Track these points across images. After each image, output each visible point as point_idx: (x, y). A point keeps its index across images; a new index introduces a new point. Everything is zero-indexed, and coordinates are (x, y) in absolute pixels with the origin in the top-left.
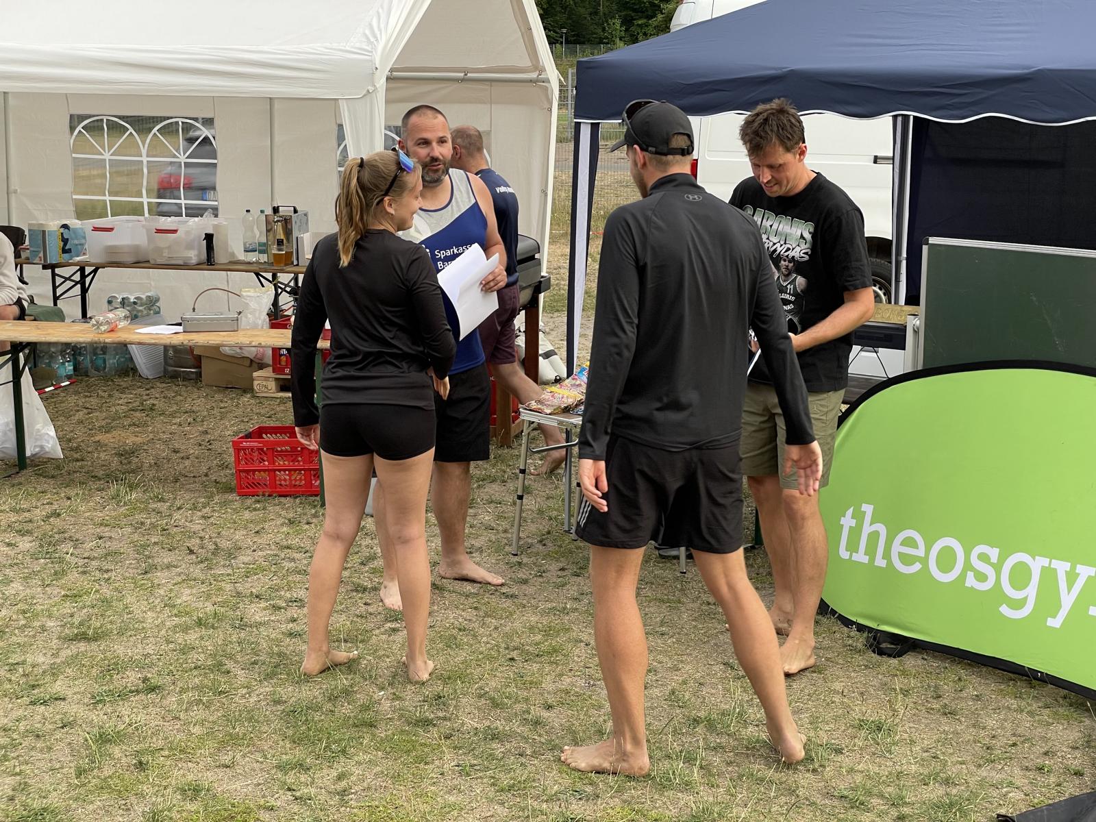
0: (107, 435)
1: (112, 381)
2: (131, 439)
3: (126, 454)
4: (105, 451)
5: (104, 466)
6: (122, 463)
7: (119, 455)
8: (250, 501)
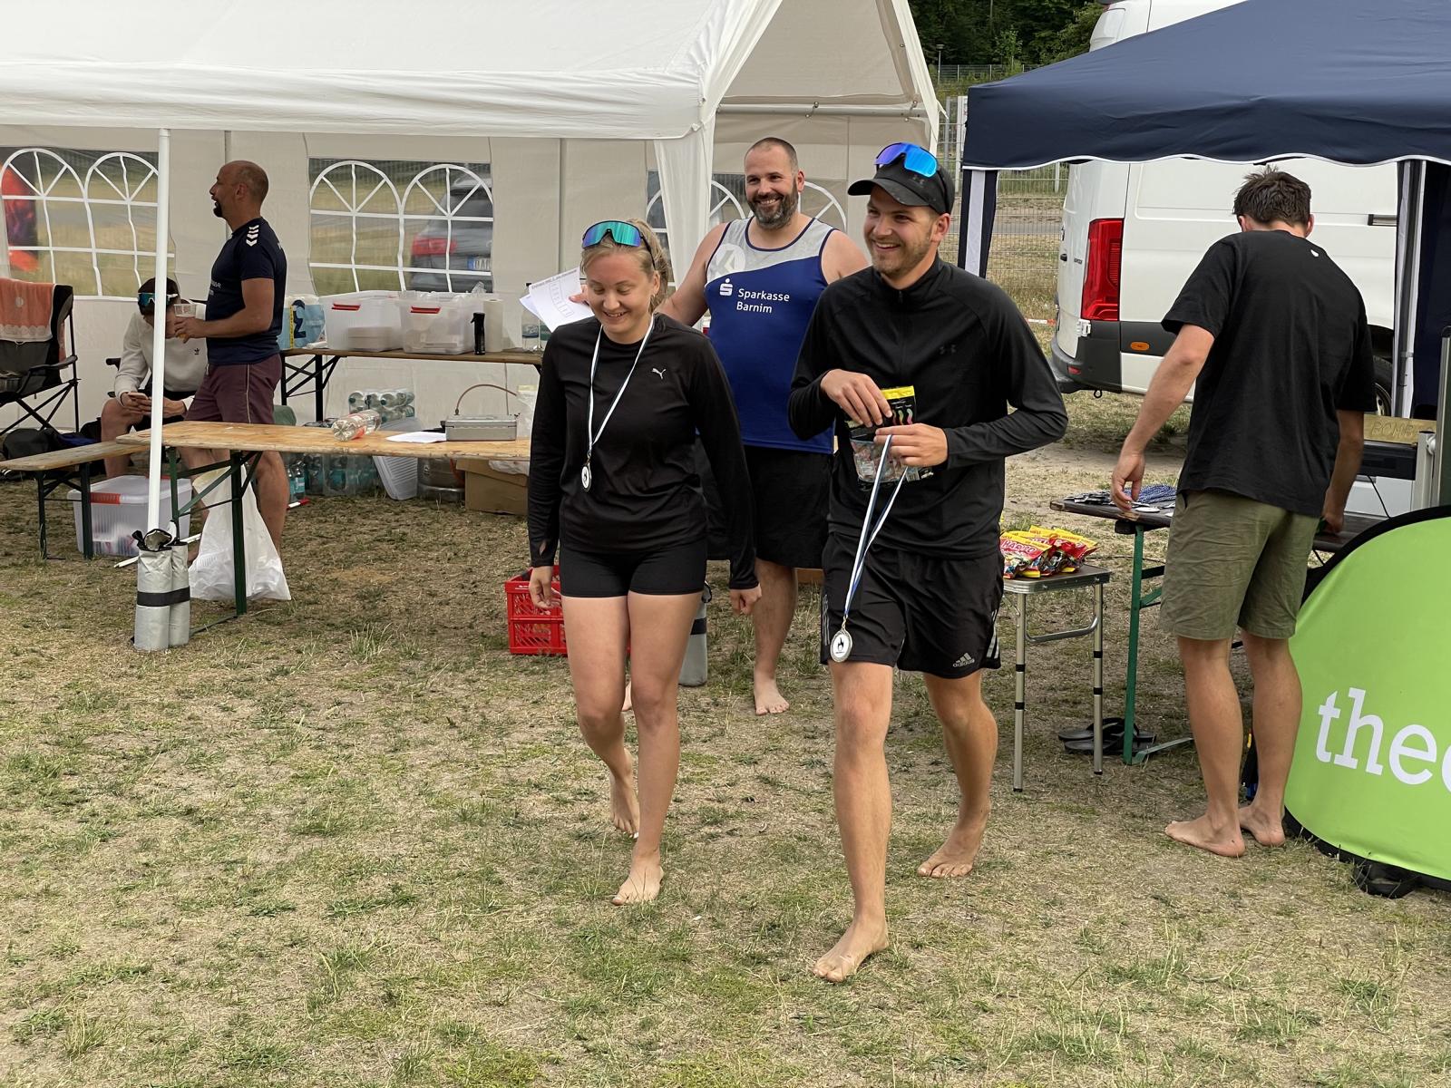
0: (347, 571)
1: (353, 502)
2: (376, 577)
3: (369, 597)
4: (343, 592)
5: (343, 611)
6: (364, 608)
7: (362, 598)
8: (526, 662)
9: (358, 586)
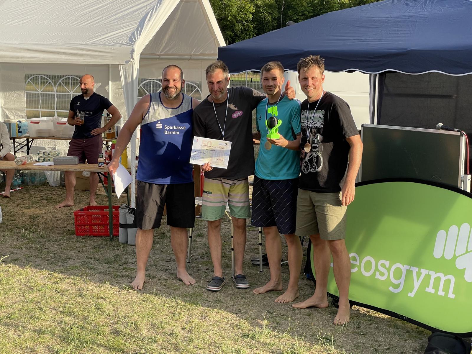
0: (29, 210)
1: (37, 187)
2: (37, 211)
3: (33, 218)
4: (26, 217)
5: (23, 223)
6: (31, 222)
7: (31, 218)
8: (80, 239)
9: (31, 215)
